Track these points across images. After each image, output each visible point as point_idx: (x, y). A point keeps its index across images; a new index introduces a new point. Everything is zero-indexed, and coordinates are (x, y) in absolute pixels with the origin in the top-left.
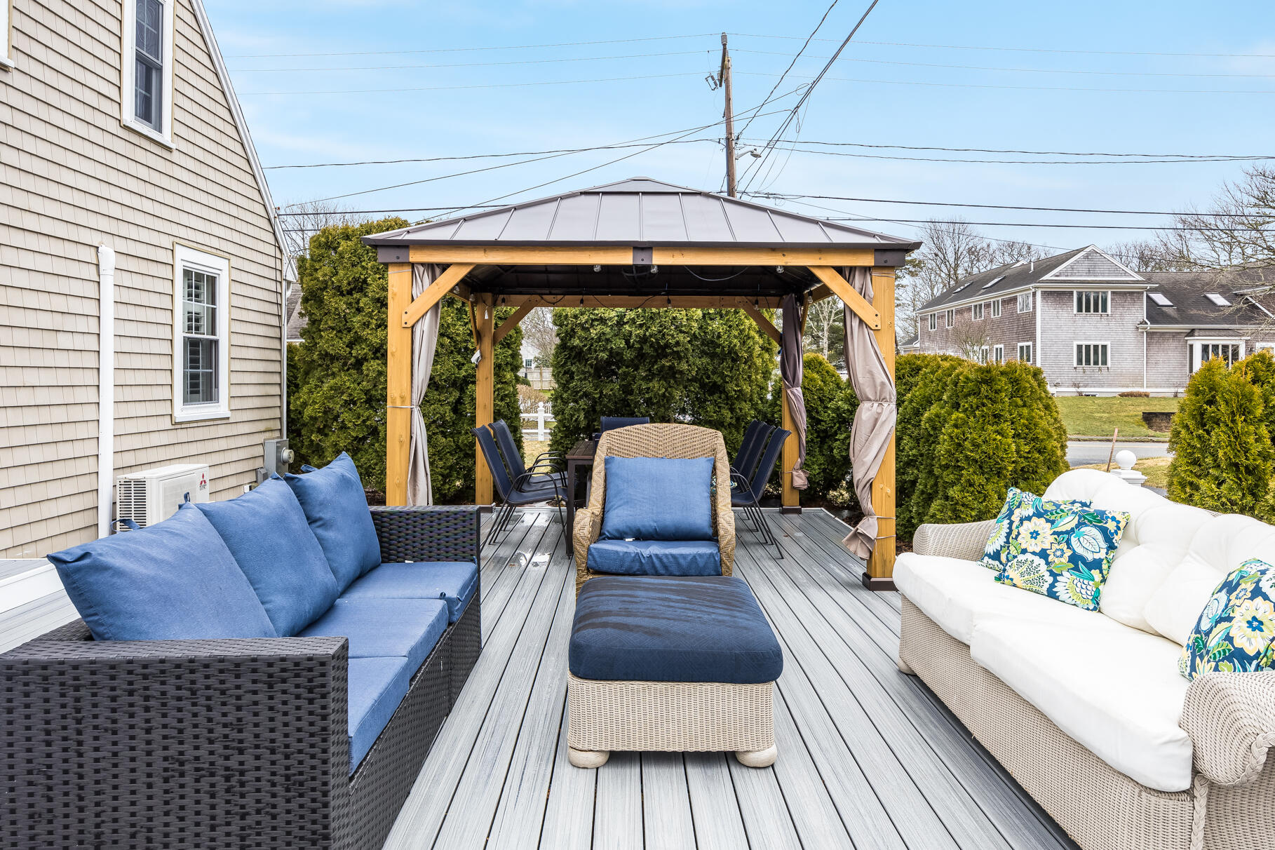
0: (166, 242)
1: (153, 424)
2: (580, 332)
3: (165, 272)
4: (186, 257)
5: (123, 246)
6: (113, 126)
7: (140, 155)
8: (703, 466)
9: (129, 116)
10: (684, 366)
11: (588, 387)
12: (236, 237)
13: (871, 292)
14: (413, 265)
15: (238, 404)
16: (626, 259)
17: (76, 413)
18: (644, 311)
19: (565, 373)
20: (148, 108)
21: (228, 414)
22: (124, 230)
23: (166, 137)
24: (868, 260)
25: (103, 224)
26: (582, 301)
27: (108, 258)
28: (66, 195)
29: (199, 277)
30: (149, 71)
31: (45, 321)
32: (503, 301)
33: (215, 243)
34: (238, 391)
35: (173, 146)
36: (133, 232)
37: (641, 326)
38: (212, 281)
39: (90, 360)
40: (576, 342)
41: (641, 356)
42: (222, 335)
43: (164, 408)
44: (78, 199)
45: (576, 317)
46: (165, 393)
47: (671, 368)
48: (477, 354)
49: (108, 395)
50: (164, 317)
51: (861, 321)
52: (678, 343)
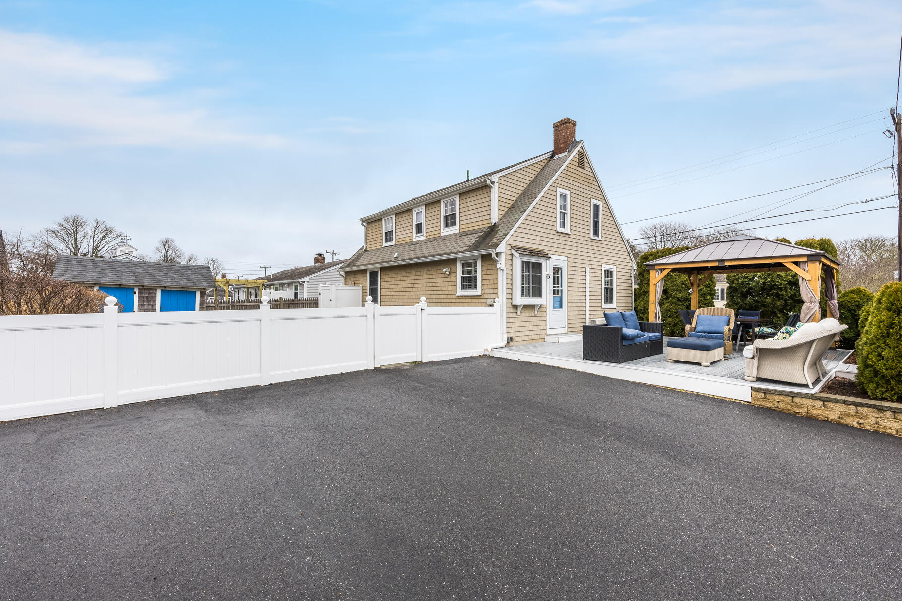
0: (600, 264)
1: (597, 309)
2: (735, 282)
3: (600, 271)
4: (606, 267)
5: (591, 266)
6: (589, 239)
7: (594, 244)
8: (725, 318)
9: (592, 236)
10: (784, 292)
11: (738, 300)
12: (618, 259)
13: (807, 269)
14: (656, 269)
15: (618, 305)
16: (717, 264)
17: (582, 305)
18: (765, 273)
19: (731, 296)
20: (596, 233)
21: (615, 307)
22: (591, 263)
23: (600, 238)
24: (805, 259)
25: (587, 262)
26: (732, 272)
27: (588, 270)
28: (579, 257)
29: (608, 271)
30: (596, 223)
31: (576, 285)
32: (701, 273)
33: (612, 262)
34: (618, 301)
35: (602, 240)
36: (593, 263)
37: (764, 278)
38: (612, 272)
39: (584, 293)
40: (734, 285)
41: (763, 289)
42: (614, 286)
43: (600, 305)
44: (582, 258)
45: (735, 276)
46: (600, 301)
47: (777, 293)
48: (691, 290)
49: (588, 301)
50: (600, 283)
51: (803, 278)
52: (781, 284)
